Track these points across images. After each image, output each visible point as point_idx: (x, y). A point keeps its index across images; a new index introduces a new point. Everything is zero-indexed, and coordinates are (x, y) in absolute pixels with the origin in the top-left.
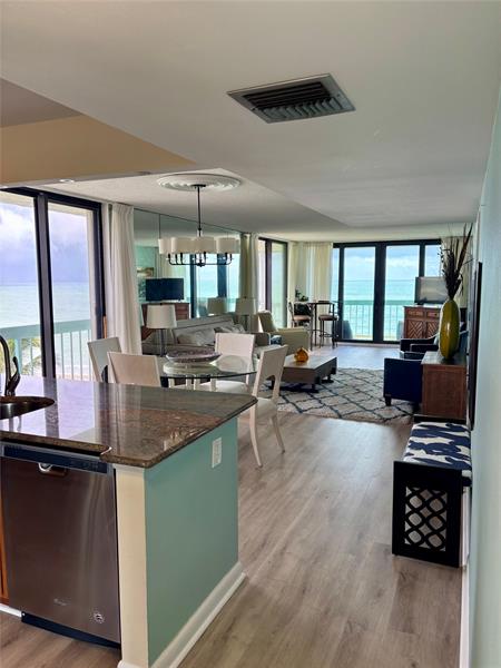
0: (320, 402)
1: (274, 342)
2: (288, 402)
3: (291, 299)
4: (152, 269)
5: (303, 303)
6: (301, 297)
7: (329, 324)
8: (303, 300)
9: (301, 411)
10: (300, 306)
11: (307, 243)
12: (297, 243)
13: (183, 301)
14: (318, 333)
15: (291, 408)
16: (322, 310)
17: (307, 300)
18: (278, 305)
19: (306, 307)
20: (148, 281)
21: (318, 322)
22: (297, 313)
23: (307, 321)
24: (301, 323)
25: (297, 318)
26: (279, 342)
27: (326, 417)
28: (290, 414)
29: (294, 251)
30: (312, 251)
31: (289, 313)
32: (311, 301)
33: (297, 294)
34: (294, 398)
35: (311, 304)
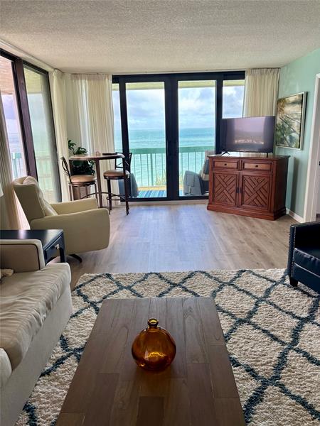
3: (63, 152)
5: (82, 158)
6: (76, 148)
7: (115, 184)
8: (79, 153)
10: (76, 162)
12: (62, 72)
16: (106, 166)
17: (84, 152)
18: (45, 159)
19: (84, 163)
21: (104, 182)
25: (77, 180)
29: (60, 84)
30: (84, 86)
31: (63, 173)
32: (90, 155)
33: (70, 145)
35: (91, 160)
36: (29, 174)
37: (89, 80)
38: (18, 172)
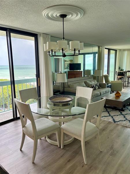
0: (124, 117)
1: (108, 87)
2: (110, 115)
3: (117, 70)
4: (72, 60)
5: (121, 71)
6: (121, 69)
8: (121, 70)
9: (115, 122)
10: (120, 72)
11: (124, 50)
13: (80, 70)
14: (127, 82)
15: (111, 120)
16: (129, 74)
17: (123, 70)
18: (112, 72)
19: (123, 73)
20: (70, 64)
21: (127, 78)
22: (119, 75)
23: (123, 78)
24: (120, 78)
25: (119, 77)
26: (110, 87)
27: (127, 127)
28: (110, 123)
29: (119, 52)
30: (126, 52)
31: (116, 75)
32: (124, 71)
33: (119, 68)
34: (113, 113)
35: (125, 72)
36: (107, 74)
37: (128, 51)
38: (105, 73)
